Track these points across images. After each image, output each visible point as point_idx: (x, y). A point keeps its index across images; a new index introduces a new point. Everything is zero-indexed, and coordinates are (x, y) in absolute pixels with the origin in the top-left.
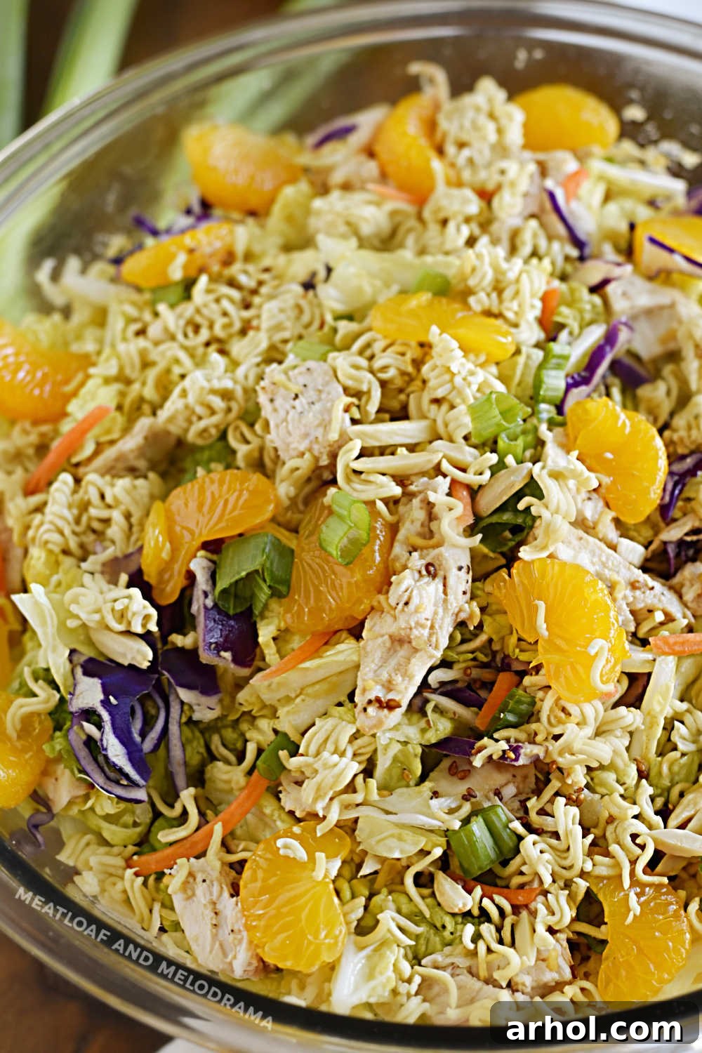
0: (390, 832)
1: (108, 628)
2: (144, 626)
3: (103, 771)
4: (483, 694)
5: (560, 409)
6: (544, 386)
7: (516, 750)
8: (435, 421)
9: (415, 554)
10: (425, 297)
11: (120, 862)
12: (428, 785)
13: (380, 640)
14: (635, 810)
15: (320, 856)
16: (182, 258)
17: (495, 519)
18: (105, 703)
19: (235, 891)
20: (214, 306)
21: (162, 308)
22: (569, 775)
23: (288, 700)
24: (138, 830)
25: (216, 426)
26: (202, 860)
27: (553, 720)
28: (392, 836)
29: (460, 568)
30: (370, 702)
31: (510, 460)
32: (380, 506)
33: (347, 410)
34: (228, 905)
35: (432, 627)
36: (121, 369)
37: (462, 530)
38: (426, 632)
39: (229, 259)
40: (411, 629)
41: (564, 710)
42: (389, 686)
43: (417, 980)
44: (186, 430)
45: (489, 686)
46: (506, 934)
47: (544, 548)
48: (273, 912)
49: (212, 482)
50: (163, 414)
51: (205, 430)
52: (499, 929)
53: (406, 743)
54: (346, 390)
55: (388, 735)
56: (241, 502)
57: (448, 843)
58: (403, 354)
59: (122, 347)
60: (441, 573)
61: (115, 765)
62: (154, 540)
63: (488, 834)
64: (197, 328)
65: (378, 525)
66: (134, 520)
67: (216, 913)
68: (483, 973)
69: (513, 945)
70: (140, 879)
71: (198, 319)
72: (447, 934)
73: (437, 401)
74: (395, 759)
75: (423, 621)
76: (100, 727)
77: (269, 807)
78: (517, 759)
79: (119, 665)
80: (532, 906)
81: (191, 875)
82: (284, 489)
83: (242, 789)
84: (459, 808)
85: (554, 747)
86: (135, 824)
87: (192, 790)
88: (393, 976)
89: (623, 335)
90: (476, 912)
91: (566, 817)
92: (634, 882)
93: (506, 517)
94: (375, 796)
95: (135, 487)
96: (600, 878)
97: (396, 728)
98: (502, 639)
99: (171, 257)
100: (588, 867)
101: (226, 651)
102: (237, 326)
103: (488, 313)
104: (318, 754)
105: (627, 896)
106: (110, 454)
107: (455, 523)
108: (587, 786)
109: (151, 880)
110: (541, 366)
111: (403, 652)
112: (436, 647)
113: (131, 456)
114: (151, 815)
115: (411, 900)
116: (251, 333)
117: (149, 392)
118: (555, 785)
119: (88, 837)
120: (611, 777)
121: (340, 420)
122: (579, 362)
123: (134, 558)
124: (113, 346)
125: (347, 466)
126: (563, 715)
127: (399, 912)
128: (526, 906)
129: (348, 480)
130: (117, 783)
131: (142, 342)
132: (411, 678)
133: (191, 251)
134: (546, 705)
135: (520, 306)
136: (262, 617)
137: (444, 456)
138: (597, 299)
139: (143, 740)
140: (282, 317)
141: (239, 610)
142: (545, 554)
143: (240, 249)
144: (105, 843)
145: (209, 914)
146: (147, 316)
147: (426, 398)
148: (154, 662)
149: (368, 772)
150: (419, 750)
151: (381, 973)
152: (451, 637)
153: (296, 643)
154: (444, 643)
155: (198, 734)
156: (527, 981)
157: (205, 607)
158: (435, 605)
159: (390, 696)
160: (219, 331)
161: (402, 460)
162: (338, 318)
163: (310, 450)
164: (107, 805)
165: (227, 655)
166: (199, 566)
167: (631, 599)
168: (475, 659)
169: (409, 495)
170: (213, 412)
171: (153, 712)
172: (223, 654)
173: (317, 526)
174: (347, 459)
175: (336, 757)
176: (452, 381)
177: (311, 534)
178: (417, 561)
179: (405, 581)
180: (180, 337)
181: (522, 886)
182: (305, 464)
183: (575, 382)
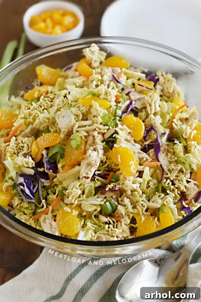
0: (88, 206)
1: (24, 166)
2: (32, 165)
3: (25, 196)
4: (107, 177)
5: (121, 118)
6: (117, 113)
7: (115, 186)
8: (94, 121)
9: (91, 147)
10: (90, 96)
11: (29, 218)
12: (96, 196)
13: (84, 165)
14: (142, 199)
15: (74, 210)
16: (37, 93)
17: (108, 139)
18: (25, 181)
19: (55, 221)
20: (45, 102)
21: (33, 103)
22: (127, 192)
23: (65, 180)
24: (32, 210)
25: (46, 126)
26: (47, 215)
27: (123, 180)
28: (89, 207)
29: (101, 149)
30: (83, 177)
31: (111, 127)
32: (83, 137)
33: (75, 119)
34: (54, 223)
35: (96, 161)
36: (25, 116)
37: (101, 141)
38: (94, 162)
39: (47, 93)
40: (91, 161)
41: (125, 178)
42: (87, 174)
43: (96, 237)
44: (40, 127)
45: (108, 175)
46: (115, 226)
47: (119, 145)
48: (64, 223)
49: (46, 135)
50: (34, 125)
51: (44, 127)
52: (113, 226)
53: (91, 187)
54: (74, 115)
55: (87, 185)
56: (53, 138)
57: (101, 207)
58: (86, 108)
59: (25, 112)
60: (97, 150)
61: (27, 194)
62: (34, 148)
63: (110, 205)
64: (41, 107)
65: (83, 141)
66: (29, 146)
67: (51, 225)
68: (111, 234)
69: (117, 228)
70: (33, 221)
71: (41, 105)
72: (102, 227)
73: (94, 116)
74: (89, 190)
75: (93, 159)
76: (24, 186)
77: (62, 203)
78: (115, 188)
79: (27, 175)
80: (121, 220)
81: (45, 218)
82: (62, 136)
83: (55, 200)
84: (103, 200)
85: (123, 186)
86: (32, 209)
87: (44, 200)
88: (91, 236)
89: (134, 102)
90: (108, 222)
91: (127, 201)
92: (143, 214)
93: (110, 139)
94: (85, 198)
95: (29, 139)
96: (135, 214)
97: (89, 183)
98: (111, 165)
99: (35, 92)
100: (132, 211)
101: (51, 170)
102: (50, 105)
103: (104, 99)
104: (72, 189)
105: (141, 217)
106: (23, 133)
107: (99, 140)
108: (131, 195)
109: (36, 221)
110: (116, 109)
111: (89, 167)
112: (97, 165)
113: (28, 133)
114: (35, 207)
115: (94, 221)
116: (53, 107)
117: (31, 120)
118: (124, 194)
119: (21, 213)
120: (136, 193)
121: (73, 121)
122: (124, 108)
123: (30, 153)
124: (23, 111)
125: (75, 130)
126: (125, 179)
127: (91, 223)
128: (119, 221)
129: (76, 133)
130: (28, 198)
131: (29, 110)
132: (92, 172)
133: (39, 91)
134: (121, 177)
135: (111, 98)
136: (58, 163)
137: (96, 127)
138: (127, 97)
139: (33, 190)
140: (60, 102)
141: (53, 162)
142: (119, 146)
143: (50, 91)
144: (25, 214)
145: (49, 226)
146: (30, 106)
147: (92, 116)
148: (35, 173)
149: (83, 193)
150: (94, 188)
151: (88, 235)
152: (100, 164)
153: (66, 167)
154: (98, 165)
155: (45, 190)
156: (121, 236)
157: (46, 161)
158: (96, 156)
159: (87, 176)
160: (46, 107)
161: (87, 128)
162: (72, 102)
163: (67, 127)
164: (26, 205)
165: (51, 171)
166: (44, 152)
167: (138, 156)
168: (105, 169)
169: (89, 135)
170: (45, 122)
171: (35, 184)
172: (50, 170)
173: (69, 143)
174: (75, 128)
175: (76, 190)
176: (97, 111)
177: (68, 145)
178: (92, 148)
179: (90, 152)
180: (38, 109)
181: (118, 217)
182: (66, 130)
183: (123, 113)
